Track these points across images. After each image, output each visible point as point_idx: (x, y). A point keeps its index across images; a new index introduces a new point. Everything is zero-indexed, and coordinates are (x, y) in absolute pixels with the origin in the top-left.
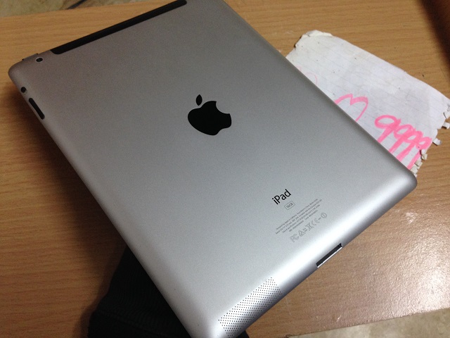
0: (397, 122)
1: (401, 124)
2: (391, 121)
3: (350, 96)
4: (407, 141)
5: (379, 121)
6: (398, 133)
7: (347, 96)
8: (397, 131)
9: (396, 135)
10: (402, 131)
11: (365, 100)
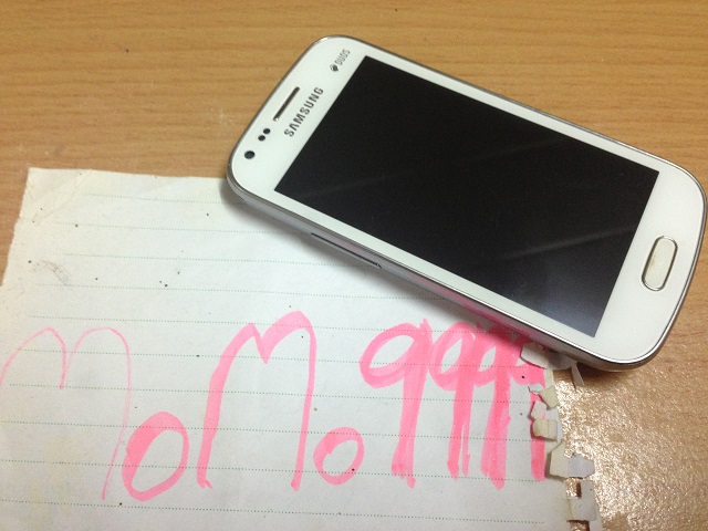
0: (421, 334)
1: (435, 337)
2: (402, 344)
3: (250, 331)
4: (483, 380)
5: (372, 366)
6: (444, 369)
7: (241, 339)
8: (438, 363)
9: (442, 380)
10: (452, 356)
11: (296, 322)
